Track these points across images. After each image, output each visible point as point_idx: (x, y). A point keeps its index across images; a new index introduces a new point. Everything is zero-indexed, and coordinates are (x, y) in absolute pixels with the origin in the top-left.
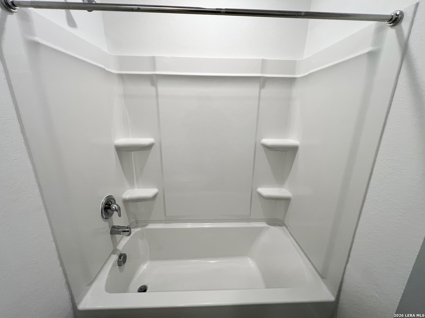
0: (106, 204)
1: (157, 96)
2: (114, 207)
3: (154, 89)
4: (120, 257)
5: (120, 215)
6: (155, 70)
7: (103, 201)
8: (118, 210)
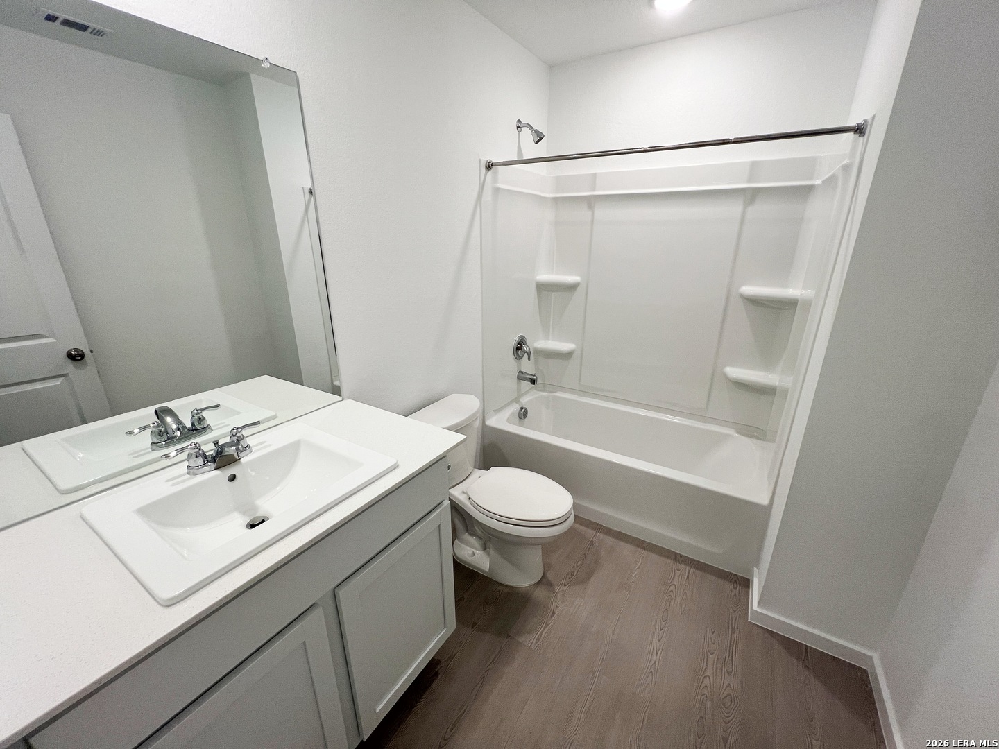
0: (518, 344)
1: (592, 222)
2: (525, 348)
3: (590, 213)
4: (522, 409)
5: (529, 359)
6: (594, 190)
7: (516, 339)
8: (529, 353)
